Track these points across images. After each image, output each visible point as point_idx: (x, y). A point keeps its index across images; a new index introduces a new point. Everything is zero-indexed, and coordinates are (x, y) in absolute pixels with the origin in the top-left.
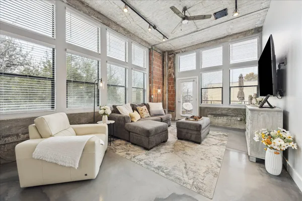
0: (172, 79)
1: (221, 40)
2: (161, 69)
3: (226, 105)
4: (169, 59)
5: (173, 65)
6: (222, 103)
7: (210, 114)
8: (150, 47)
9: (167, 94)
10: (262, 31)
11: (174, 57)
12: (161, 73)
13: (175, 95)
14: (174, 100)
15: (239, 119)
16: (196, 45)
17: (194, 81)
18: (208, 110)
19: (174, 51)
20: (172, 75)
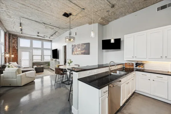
0: (15, 49)
3: (42, 61)
4: (14, 38)
5: (16, 42)
10: (52, 41)
11: (17, 38)
13: (18, 58)
15: (47, 65)
16: (31, 37)
17: (29, 52)
19: (17, 35)
20: (16, 47)
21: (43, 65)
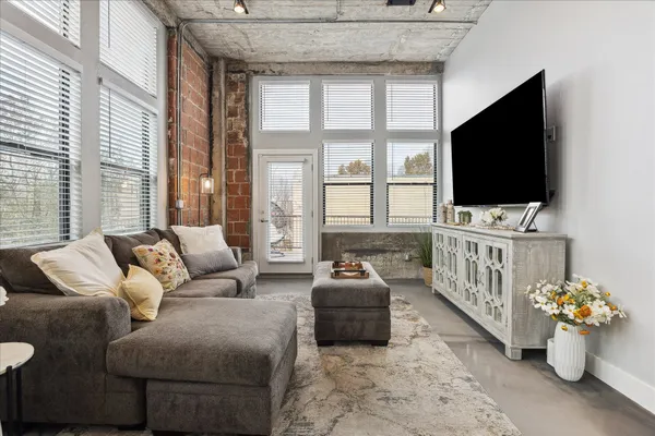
0: (239, 150)
1: (372, 67)
2: (204, 112)
3: (378, 228)
4: (231, 86)
5: (241, 106)
6: (372, 222)
7: (346, 251)
8: (172, 23)
9: (224, 198)
10: (443, 71)
11: (247, 83)
12: (205, 126)
13: (250, 200)
14: (247, 215)
15: (407, 258)
16: (313, 63)
17: (305, 162)
18: (343, 240)
19: (247, 64)
20: (241, 136)
21: (383, 251)
